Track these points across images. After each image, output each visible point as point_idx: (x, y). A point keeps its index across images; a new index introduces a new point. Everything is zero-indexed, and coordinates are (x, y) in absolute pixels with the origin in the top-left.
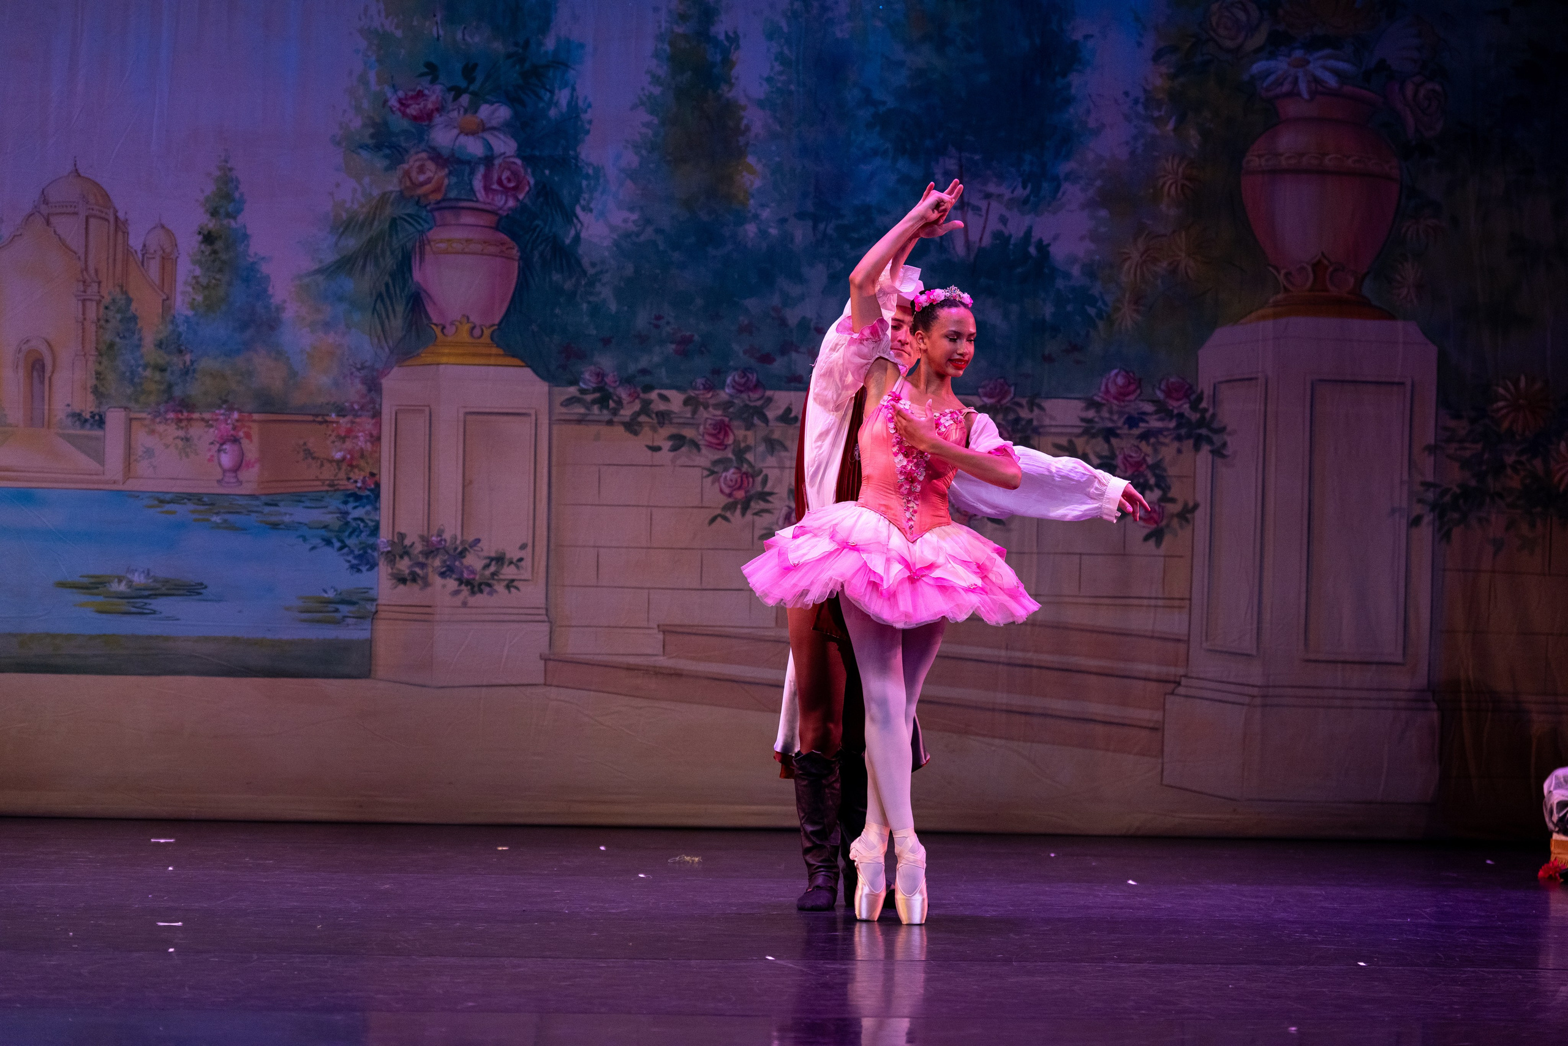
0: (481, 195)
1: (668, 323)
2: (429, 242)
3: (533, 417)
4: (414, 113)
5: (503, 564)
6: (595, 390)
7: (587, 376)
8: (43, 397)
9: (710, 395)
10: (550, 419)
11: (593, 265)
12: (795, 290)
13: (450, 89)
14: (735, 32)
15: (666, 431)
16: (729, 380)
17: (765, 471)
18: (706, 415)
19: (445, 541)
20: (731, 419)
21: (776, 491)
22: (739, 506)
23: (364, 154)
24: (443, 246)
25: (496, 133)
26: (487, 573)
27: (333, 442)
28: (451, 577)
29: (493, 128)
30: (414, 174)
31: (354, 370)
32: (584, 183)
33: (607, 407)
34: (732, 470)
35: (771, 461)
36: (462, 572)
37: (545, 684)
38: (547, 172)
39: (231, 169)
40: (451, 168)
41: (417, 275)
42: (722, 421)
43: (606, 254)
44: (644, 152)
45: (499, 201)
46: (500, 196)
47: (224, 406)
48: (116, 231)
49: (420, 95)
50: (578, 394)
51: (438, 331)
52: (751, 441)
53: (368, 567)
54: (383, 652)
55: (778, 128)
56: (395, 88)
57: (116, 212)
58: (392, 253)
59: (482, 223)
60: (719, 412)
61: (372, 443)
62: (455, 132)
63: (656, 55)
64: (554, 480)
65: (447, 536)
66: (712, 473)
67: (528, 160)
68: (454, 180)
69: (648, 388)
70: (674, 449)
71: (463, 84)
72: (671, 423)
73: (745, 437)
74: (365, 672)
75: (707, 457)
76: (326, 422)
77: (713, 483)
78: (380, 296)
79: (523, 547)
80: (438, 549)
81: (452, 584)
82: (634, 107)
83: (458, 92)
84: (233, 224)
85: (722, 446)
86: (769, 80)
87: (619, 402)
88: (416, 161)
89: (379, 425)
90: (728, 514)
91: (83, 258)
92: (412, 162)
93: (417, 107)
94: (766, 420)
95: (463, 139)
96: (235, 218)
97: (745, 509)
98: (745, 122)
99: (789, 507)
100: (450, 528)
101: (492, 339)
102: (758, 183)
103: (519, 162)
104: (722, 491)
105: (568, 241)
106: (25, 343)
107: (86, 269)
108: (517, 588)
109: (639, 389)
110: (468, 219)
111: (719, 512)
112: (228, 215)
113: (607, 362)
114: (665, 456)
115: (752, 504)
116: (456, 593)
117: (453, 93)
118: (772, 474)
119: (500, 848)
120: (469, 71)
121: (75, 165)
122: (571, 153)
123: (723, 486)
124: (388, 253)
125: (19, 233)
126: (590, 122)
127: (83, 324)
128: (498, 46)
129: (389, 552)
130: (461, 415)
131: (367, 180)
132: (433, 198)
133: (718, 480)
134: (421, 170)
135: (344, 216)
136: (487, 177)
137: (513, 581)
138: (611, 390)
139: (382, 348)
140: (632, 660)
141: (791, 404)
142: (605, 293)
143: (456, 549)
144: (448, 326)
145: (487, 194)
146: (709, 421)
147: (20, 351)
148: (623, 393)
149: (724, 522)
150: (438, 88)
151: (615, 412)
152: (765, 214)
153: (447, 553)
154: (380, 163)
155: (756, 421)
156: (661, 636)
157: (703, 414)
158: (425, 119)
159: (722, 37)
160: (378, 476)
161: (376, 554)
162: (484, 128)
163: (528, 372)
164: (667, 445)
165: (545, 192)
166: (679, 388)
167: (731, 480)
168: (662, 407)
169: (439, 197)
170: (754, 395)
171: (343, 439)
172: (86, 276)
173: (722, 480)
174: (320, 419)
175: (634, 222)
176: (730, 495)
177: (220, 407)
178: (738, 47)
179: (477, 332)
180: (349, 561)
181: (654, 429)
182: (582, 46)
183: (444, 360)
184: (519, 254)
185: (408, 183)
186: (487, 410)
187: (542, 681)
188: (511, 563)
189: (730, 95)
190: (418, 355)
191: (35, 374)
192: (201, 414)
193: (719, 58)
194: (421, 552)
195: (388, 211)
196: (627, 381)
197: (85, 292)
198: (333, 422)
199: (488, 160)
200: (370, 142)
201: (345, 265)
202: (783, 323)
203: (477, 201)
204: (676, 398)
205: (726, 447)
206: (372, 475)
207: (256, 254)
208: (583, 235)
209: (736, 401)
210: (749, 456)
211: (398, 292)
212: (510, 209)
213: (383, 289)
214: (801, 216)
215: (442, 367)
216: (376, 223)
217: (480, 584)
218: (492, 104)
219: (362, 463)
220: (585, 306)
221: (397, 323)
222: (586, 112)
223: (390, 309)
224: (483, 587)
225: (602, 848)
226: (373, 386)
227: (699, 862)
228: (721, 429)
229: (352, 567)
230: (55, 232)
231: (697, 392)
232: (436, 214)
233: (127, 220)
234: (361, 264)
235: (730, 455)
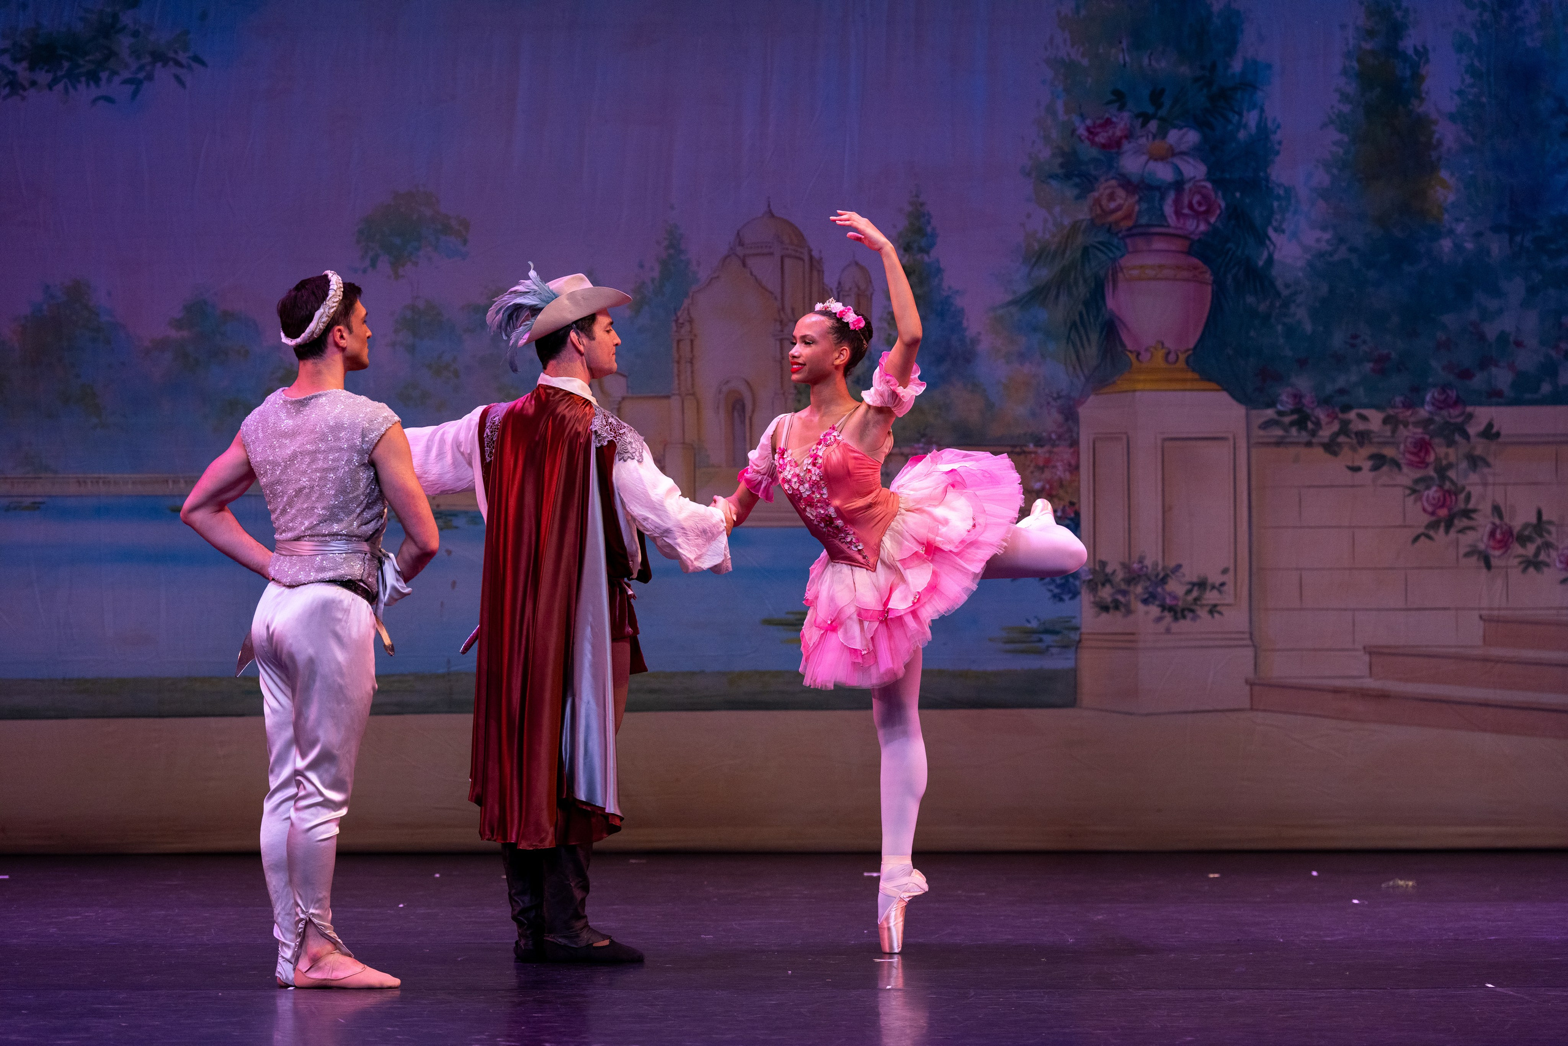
0: (1172, 220)
1: (1364, 342)
2: (1121, 269)
3: (1232, 442)
4: (1103, 141)
5: (1205, 589)
6: (1293, 412)
7: (1284, 398)
8: (745, 437)
9: (1409, 413)
10: (1248, 442)
11: (1287, 286)
12: (1493, 304)
13: (1138, 116)
14: (1424, 47)
15: (1365, 451)
16: (1428, 398)
17: (1468, 488)
18: (1406, 433)
19: (1147, 567)
20: (1431, 437)
21: (1480, 507)
22: (1443, 524)
23: (1054, 183)
24: (1135, 273)
25: (1186, 157)
26: (1190, 598)
27: (1032, 472)
28: (1153, 604)
29: (1183, 153)
30: (1104, 202)
31: (1050, 399)
32: (1276, 204)
33: (1305, 428)
34: (1434, 488)
35: (1474, 478)
36: (1164, 599)
37: (1252, 709)
38: (1238, 195)
39: (922, 204)
40: (1141, 194)
41: (1110, 303)
42: (1423, 439)
43: (1300, 274)
44: (1335, 171)
45: (1191, 225)
46: (1191, 220)
47: (923, 440)
48: (811, 270)
49: (1108, 122)
50: (1275, 417)
51: (1132, 357)
52: (1452, 458)
53: (1070, 595)
54: (1088, 682)
55: (1470, 141)
56: (1083, 117)
57: (810, 251)
58: (1085, 281)
59: (1173, 248)
60: (1419, 430)
61: (1071, 472)
62: (1144, 158)
63: (1345, 72)
64: (1254, 503)
65: (1148, 562)
66: (1414, 491)
67: (1218, 183)
68: (1144, 206)
69: (1346, 408)
70: (1375, 468)
71: (1150, 110)
72: (1371, 443)
73: (1447, 455)
74: (1071, 701)
75: (1408, 476)
76: (1024, 452)
77: (1415, 501)
78: (1074, 325)
79: (1225, 571)
80: (1139, 576)
81: (1154, 610)
82: (1324, 126)
83: (1146, 118)
84: (926, 258)
85: (1423, 464)
86: (1460, 93)
87: (1318, 424)
88: (1105, 189)
89: (1077, 454)
90: (1432, 533)
91: (779, 297)
92: (1103, 189)
93: (1105, 134)
94: (1466, 436)
95: (1152, 165)
96: (928, 253)
97: (1449, 525)
98: (1437, 136)
99: (1494, 524)
100: (1151, 554)
101: (1187, 362)
102: (1451, 198)
103: (1209, 185)
104: (1424, 510)
105: (1261, 263)
106: (724, 384)
107: (783, 308)
108: (1220, 613)
109: (1337, 410)
110: (1159, 244)
111: (1421, 530)
112: (922, 250)
113: (1303, 383)
114: (1366, 475)
115: (1456, 522)
116: (1159, 619)
117: (1140, 120)
118: (1476, 491)
119: (1211, 876)
120: (1156, 97)
121: (769, 206)
122: (1262, 174)
123: (1426, 505)
124: (1081, 282)
125: (716, 275)
126: (1280, 143)
127: (781, 363)
128: (1184, 70)
129: (1090, 581)
130: (1159, 442)
131: (1057, 209)
132: (1125, 224)
133: (1420, 498)
134: (1112, 197)
135: (1036, 246)
136: (1177, 202)
137: (1215, 606)
138: (1309, 411)
139: (1078, 377)
140: (1338, 683)
141: (1492, 420)
142: (1300, 313)
143: (1157, 575)
144: (1143, 353)
145: (1178, 219)
146: (1410, 440)
147: (720, 392)
148: (1321, 414)
149: (1427, 540)
150: (1126, 115)
151: (1313, 433)
152: (1460, 228)
153: (1149, 579)
154: (1070, 193)
155: (1457, 437)
156: (1367, 658)
157: (1403, 432)
158: (1114, 146)
159: (1410, 51)
160: (1077, 506)
161: (1077, 583)
162: (1173, 153)
163: (1224, 396)
164: (1367, 465)
165: (1237, 215)
166: (1378, 407)
167: (1434, 498)
168: (1361, 426)
169: (1130, 223)
170: (1454, 412)
171: (1042, 469)
172: (783, 316)
173: (1424, 498)
174: (1018, 450)
175: (1328, 241)
176: (1433, 514)
177: (918, 441)
178: (1427, 61)
179: (1172, 357)
180: (1051, 591)
181: (1354, 449)
182: (1269, 66)
183: (1140, 386)
184: (1212, 278)
185: (1099, 211)
186: (1185, 435)
187: (1248, 706)
188: (1213, 587)
189: (1421, 110)
190: (1114, 382)
191: (736, 414)
192: (900, 448)
193: (1408, 73)
194: (1123, 580)
195: (1080, 240)
196: (1325, 401)
197: (782, 331)
198: (1030, 453)
199: (1178, 185)
200: (1060, 171)
201: (1038, 295)
202: (1482, 337)
203: (1169, 226)
204: (1375, 419)
205: (1427, 465)
206: (1072, 504)
207: (950, 288)
208: (1276, 256)
209: (1437, 418)
210: (1452, 474)
211: (1092, 320)
212: (1202, 233)
213: (1077, 318)
214: (1496, 229)
215: (1138, 394)
216: (1068, 252)
217: (1183, 610)
218: (1181, 128)
219: (1061, 492)
220: (1280, 328)
221: (1092, 351)
222: (1275, 132)
223: (1084, 338)
224: (1186, 613)
225: (1315, 873)
226: (1070, 415)
227: (1413, 887)
228: (1422, 447)
229: (1055, 596)
230: (751, 274)
231: (1396, 410)
232: (1128, 241)
233: (821, 259)
234: (1054, 293)
235: (1432, 473)
